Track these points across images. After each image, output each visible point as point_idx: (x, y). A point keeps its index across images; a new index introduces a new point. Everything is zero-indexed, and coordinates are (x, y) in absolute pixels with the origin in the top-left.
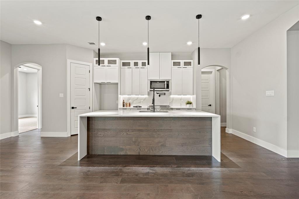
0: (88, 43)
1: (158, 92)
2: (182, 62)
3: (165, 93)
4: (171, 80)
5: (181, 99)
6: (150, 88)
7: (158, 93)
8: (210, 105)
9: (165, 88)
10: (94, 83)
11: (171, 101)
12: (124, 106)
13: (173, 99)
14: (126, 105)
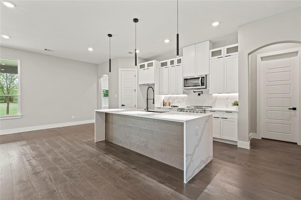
0: (128, 53)
1: (195, 90)
2: (224, 49)
3: (202, 92)
4: (209, 75)
5: (227, 99)
6: (184, 87)
7: (195, 92)
8: (294, 109)
9: (199, 86)
10: (139, 85)
11: (213, 101)
12: (164, 106)
13: (216, 98)
14: (166, 104)
